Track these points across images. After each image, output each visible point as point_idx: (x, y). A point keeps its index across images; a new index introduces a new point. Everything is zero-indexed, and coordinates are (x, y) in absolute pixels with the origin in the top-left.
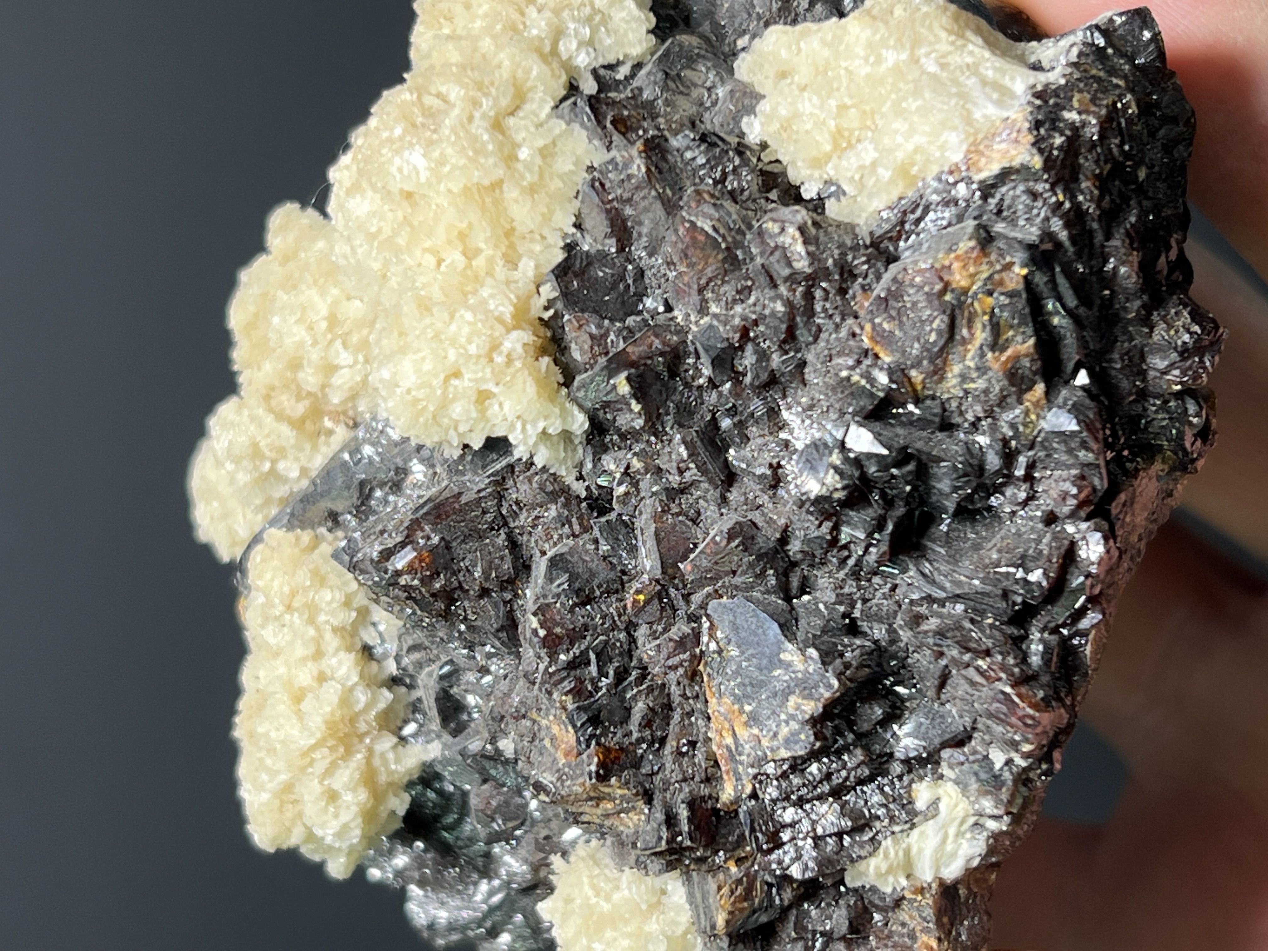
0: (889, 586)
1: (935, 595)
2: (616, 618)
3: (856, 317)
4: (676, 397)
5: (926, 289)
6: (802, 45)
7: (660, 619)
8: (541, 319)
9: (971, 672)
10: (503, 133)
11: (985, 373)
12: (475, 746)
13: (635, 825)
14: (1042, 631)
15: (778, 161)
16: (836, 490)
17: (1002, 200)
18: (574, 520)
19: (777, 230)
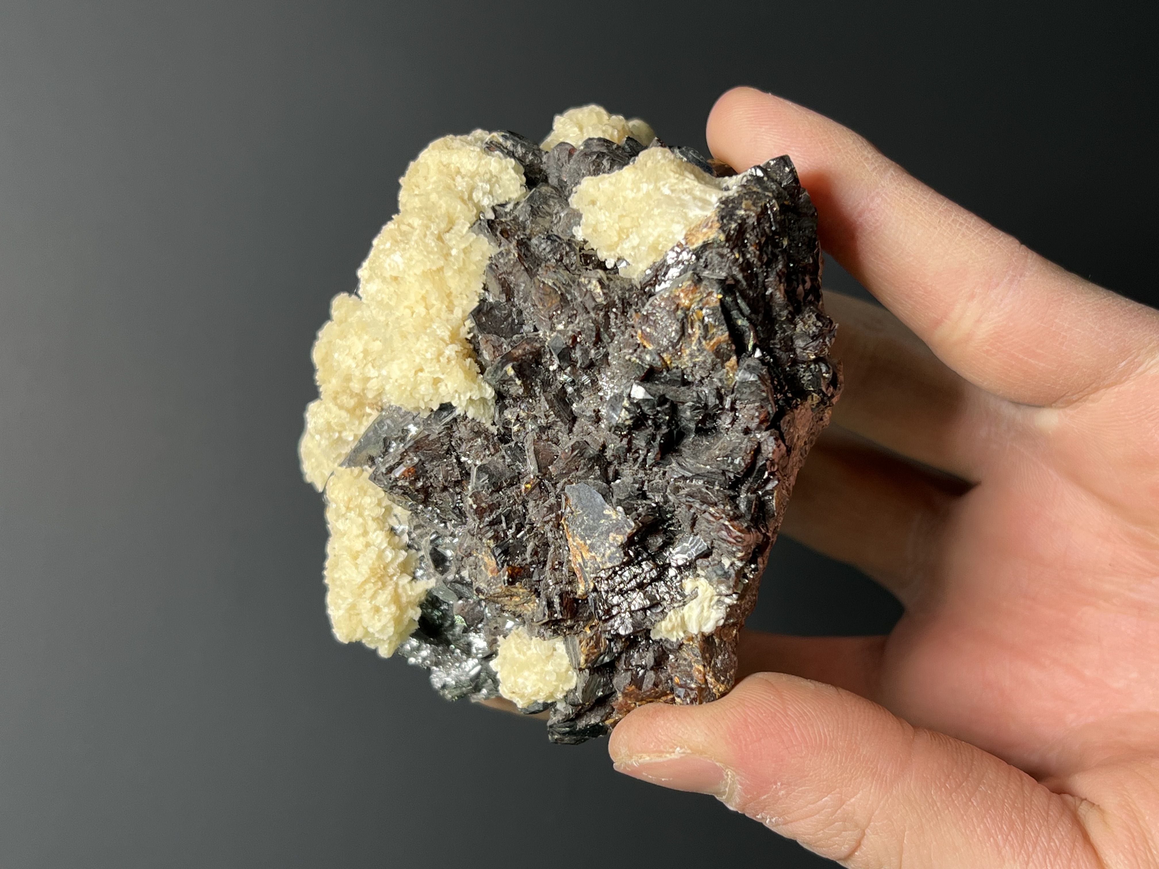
0: (662, 472)
1: (686, 475)
2: (516, 498)
3: (633, 327)
4: (541, 377)
5: (667, 308)
6: (600, 185)
7: (540, 498)
8: (467, 339)
9: (707, 515)
10: (443, 242)
11: (702, 352)
12: (450, 577)
13: (532, 609)
14: (747, 492)
15: (593, 249)
16: (627, 420)
17: (706, 259)
18: (490, 446)
19: (586, 282)
